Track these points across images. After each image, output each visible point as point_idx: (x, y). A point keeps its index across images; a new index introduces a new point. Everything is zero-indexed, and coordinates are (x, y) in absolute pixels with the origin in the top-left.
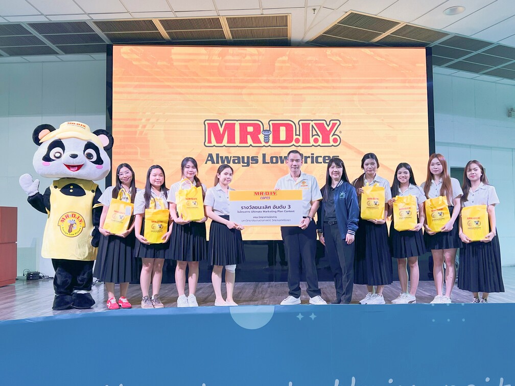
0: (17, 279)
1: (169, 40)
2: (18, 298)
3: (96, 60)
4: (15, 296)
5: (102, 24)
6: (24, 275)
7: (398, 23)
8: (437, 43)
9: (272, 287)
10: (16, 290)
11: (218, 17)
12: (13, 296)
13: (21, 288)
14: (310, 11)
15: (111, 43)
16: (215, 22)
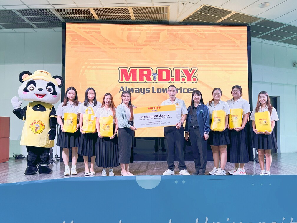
0: (9, 159)
1: (99, 20)
2: (10, 170)
3: (56, 31)
4: (9, 168)
5: (59, 11)
6: (13, 156)
7: (231, 12)
8: (254, 23)
9: (157, 164)
10: (9, 165)
11: (127, 7)
12: (7, 169)
13: (12, 164)
14: (181, 4)
15: (65, 22)
16: (126, 10)
